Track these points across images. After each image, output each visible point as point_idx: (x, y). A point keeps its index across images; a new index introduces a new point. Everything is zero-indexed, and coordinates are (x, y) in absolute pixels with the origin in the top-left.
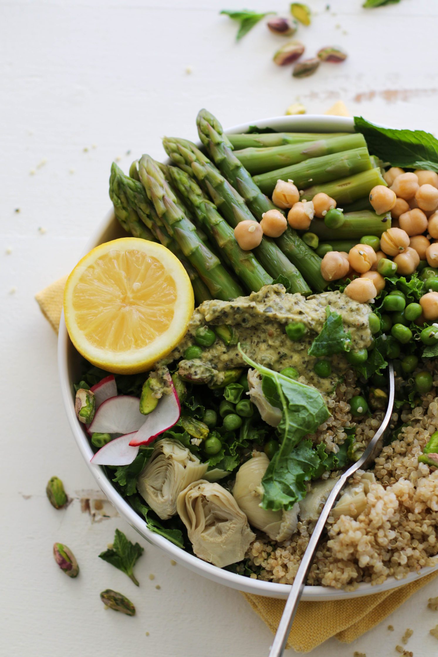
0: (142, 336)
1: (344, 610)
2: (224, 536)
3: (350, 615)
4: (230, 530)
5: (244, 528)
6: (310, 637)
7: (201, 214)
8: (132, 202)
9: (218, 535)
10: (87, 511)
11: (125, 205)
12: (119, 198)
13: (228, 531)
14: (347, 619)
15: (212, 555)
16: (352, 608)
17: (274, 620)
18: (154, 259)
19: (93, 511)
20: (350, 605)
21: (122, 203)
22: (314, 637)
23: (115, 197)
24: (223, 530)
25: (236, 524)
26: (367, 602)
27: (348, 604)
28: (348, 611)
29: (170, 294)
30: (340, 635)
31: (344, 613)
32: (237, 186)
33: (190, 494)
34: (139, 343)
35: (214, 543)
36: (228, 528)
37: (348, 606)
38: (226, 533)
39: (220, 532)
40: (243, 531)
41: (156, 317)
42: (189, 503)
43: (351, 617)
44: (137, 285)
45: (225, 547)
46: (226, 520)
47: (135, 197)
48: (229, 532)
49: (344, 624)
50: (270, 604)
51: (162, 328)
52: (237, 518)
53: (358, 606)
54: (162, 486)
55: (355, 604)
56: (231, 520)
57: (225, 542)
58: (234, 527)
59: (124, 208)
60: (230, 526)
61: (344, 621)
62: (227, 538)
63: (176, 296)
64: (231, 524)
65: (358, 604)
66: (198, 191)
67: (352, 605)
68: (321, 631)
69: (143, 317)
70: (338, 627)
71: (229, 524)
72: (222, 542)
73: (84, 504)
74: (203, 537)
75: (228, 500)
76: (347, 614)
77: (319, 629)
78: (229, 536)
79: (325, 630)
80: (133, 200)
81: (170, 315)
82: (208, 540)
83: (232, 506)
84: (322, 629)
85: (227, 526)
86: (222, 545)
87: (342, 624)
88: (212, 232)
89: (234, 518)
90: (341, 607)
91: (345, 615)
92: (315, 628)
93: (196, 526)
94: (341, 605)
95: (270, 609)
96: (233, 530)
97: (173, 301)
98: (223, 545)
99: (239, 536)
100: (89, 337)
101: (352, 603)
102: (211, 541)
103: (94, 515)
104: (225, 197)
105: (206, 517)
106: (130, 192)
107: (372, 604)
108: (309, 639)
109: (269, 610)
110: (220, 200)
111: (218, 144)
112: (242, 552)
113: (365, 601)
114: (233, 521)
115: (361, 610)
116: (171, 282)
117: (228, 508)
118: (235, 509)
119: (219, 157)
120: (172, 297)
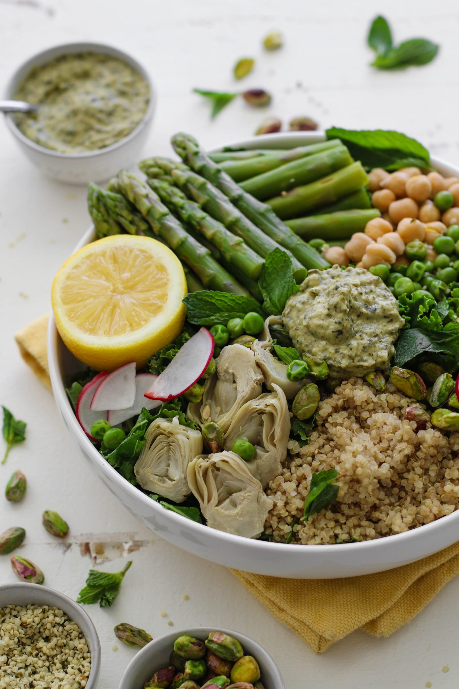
0: (137, 320)
1: (374, 597)
2: (239, 507)
3: (381, 602)
4: (245, 500)
5: (259, 496)
6: (342, 622)
7: (185, 214)
8: (114, 212)
9: (233, 508)
10: (88, 555)
11: (106, 217)
12: (99, 211)
13: (243, 501)
14: (378, 606)
15: (228, 529)
16: (382, 595)
17: (299, 613)
18: (142, 251)
19: (94, 555)
20: (380, 592)
21: (103, 216)
22: (346, 621)
23: (95, 211)
24: (238, 501)
25: (250, 492)
26: (397, 586)
27: (378, 592)
28: (378, 598)
29: (162, 279)
30: (373, 623)
31: (375, 601)
32: (221, 187)
33: (199, 464)
34: (133, 325)
35: (229, 516)
36: (242, 498)
37: (378, 593)
38: (241, 504)
39: (234, 505)
40: (259, 499)
41: (150, 300)
42: (199, 475)
43: (382, 603)
44: (126, 275)
45: (241, 519)
46: (240, 490)
47: (116, 206)
48: (245, 502)
49: (375, 611)
50: (292, 601)
51: (157, 309)
52: (251, 485)
53: (389, 591)
54: (168, 470)
55: (385, 590)
56: (245, 489)
57: (241, 513)
58: (249, 495)
59: (106, 221)
60: (245, 495)
61: (375, 608)
62: (242, 509)
63: (168, 280)
64: (245, 493)
65: (388, 589)
66: (181, 194)
67: (382, 591)
68: (352, 616)
69: (135, 302)
70: (369, 614)
71: (244, 493)
72: (237, 513)
73: (83, 548)
74: (217, 510)
75: (239, 465)
76: (378, 601)
77: (350, 614)
78: (245, 506)
79: (356, 615)
80: (114, 209)
81: (163, 297)
82: (222, 513)
83: (244, 471)
84: (353, 614)
85: (241, 496)
86: (238, 518)
87: (373, 611)
88: (198, 228)
89: (248, 486)
90: (370, 595)
91: (376, 602)
92: (346, 613)
93: (209, 501)
94: (370, 593)
95: (294, 605)
96: (248, 499)
97: (165, 284)
98: (240, 517)
99: (255, 505)
100: (81, 326)
101: (382, 590)
102: (226, 514)
103: (95, 558)
104: (209, 195)
105: (218, 490)
106: (110, 203)
107: (402, 586)
108: (340, 624)
109: (292, 606)
110: (204, 198)
111: (196, 154)
112: (260, 523)
113: (395, 585)
114: (247, 489)
115: (392, 595)
116: (162, 269)
117: (240, 474)
118: (248, 475)
119: (198, 164)
120: (165, 280)
